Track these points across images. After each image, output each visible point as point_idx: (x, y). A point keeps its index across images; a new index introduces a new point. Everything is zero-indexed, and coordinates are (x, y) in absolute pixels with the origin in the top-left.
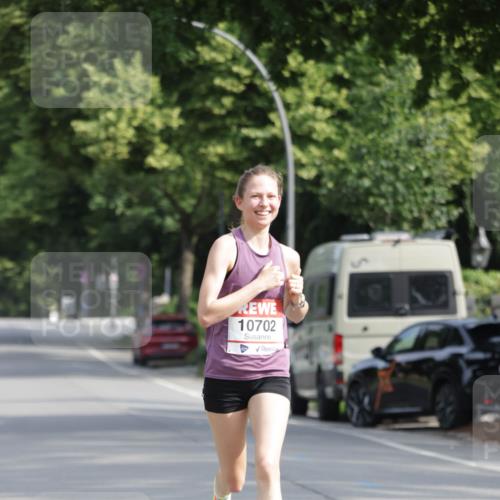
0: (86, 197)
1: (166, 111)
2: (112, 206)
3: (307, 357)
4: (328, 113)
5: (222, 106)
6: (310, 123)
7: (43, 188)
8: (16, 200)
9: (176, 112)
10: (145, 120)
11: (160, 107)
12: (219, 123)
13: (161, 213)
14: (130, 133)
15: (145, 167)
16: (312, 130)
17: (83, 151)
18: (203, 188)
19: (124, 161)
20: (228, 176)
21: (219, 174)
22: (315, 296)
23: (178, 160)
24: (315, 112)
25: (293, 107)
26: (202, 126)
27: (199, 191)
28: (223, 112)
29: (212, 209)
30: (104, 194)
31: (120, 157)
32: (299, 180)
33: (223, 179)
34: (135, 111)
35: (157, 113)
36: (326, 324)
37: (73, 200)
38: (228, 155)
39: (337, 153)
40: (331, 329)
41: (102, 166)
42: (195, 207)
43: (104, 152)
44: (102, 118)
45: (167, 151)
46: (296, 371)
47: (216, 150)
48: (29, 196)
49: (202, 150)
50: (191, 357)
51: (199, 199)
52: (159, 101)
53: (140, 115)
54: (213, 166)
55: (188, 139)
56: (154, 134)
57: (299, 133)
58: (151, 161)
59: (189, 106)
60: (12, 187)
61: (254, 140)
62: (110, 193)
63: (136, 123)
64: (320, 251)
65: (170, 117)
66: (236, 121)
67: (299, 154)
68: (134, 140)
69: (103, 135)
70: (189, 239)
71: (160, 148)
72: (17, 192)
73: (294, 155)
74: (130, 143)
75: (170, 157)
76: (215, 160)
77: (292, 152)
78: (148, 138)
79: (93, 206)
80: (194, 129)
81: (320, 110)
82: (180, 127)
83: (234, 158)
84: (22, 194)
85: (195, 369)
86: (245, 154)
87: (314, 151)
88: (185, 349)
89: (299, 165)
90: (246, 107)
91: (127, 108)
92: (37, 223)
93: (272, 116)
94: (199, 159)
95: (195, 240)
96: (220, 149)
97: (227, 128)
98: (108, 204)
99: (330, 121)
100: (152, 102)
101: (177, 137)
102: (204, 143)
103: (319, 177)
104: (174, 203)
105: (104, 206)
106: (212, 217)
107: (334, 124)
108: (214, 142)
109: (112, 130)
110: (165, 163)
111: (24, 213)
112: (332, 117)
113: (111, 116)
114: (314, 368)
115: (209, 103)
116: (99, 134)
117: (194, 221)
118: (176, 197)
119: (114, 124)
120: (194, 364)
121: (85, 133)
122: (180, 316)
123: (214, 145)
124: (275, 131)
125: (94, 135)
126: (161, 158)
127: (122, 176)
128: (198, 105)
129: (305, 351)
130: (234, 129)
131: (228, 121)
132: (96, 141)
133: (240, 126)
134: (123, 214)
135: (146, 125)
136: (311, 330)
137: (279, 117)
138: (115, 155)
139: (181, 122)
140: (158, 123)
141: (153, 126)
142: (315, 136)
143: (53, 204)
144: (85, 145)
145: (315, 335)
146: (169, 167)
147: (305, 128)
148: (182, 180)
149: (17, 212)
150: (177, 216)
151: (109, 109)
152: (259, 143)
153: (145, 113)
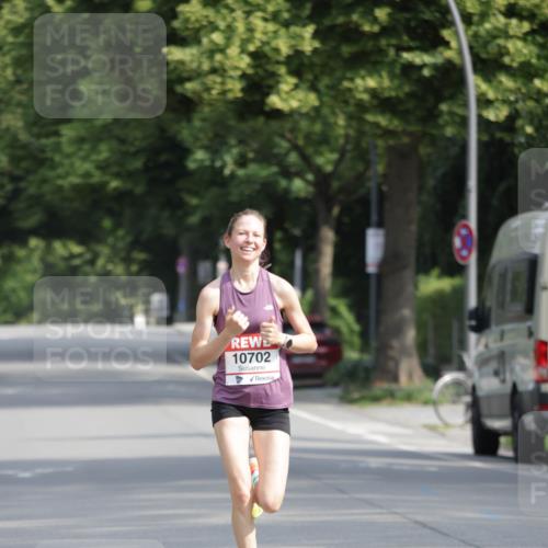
0: (183, 152)
1: (294, 29)
2: (218, 164)
3: (496, 373)
4: (526, 26)
5: (375, 20)
6: (501, 41)
7: (122, 141)
8: (85, 159)
9: (310, 30)
10: (264, 43)
11: (286, 24)
12: (370, 45)
13: (287, 173)
14: (245, 62)
15: (267, 109)
16: (503, 52)
17: (179, 89)
18: (347, 136)
19: (236, 101)
20: (383, 120)
21: (370, 118)
22: (509, 287)
23: (313, 99)
24: (507, 25)
25: (475, 19)
26: (346, 50)
27: (341, 141)
28: (376, 29)
29: (360, 167)
30: (206, 148)
31: (230, 96)
32: (484, 124)
33: (377, 125)
34: (251, 30)
35: (283, 31)
36: (523, 326)
37: (163, 158)
38: (383, 89)
39: (537, 83)
40: (531, 334)
41: (207, 110)
42: (337, 163)
43: (208, 89)
44: (205, 41)
45: (296, 87)
46: (480, 393)
47: (366, 83)
48: (104, 152)
49: (346, 84)
50: (332, 375)
51: (343, 153)
52: (286, 15)
53: (258, 35)
54: (361, 106)
55: (326, 69)
56: (278, 63)
57: (484, 56)
58: (275, 101)
59: (327, 22)
60: (81, 140)
61: (421, 67)
62: (216, 146)
63: (251, 48)
64: (515, 223)
65: (301, 37)
66: (394, 41)
67: (484, 87)
68: (250, 71)
69: (206, 66)
70: (329, 210)
71: (288, 82)
72: (86, 147)
73: (477, 86)
74: (244, 76)
75: (301, 94)
76: (365, 97)
77: (474, 83)
78: (270, 68)
79: (191, 165)
80: (334, 54)
81: (514, 22)
82: (315, 51)
83: (393, 94)
84: (94, 149)
85: (337, 391)
86: (407, 89)
87: (507, 81)
88: (323, 363)
89: (484, 102)
90: (408, 20)
91: (240, 27)
92: (115, 189)
93: (446, 34)
94: (342, 97)
95: (336, 211)
96: (372, 83)
97: (381, 52)
98: (213, 161)
99: (529, 38)
100: (275, 17)
101: (312, 65)
102: (349, 75)
103: (513, 117)
104: (305, 158)
105: (207, 163)
106: (360, 178)
107: (534, 43)
108: (363, 72)
109: (218, 57)
110: (294, 104)
111: (97, 177)
112: (532, 32)
113: (217, 37)
114: (508, 388)
115: (355, 17)
116: (200, 64)
117: (335, 184)
118: (309, 151)
119: (222, 51)
120: (335, 385)
121: (182, 63)
122: (317, 318)
123: (363, 78)
124: (449, 54)
125: (194, 65)
126: (288, 97)
127: (232, 122)
128: (341, 20)
129: (493, 365)
130: (392, 52)
131: (383, 42)
132: (197, 75)
133: (400, 49)
134: (233, 175)
135: (267, 49)
136: (502, 335)
137: (456, 34)
138: (224, 93)
139: (317, 44)
140: (284, 46)
141: (277, 50)
142: (507, 60)
143: (138, 164)
144: (182, 80)
145: (507, 342)
146: (299, 108)
147: (492, 48)
148: (318, 127)
149: (87, 175)
150: (310, 177)
151: (214, 28)
152: (426, 72)
153: (265, 33)
